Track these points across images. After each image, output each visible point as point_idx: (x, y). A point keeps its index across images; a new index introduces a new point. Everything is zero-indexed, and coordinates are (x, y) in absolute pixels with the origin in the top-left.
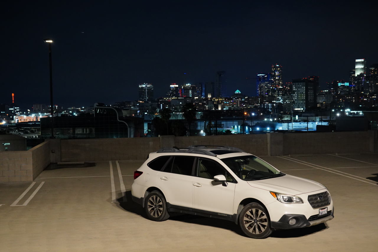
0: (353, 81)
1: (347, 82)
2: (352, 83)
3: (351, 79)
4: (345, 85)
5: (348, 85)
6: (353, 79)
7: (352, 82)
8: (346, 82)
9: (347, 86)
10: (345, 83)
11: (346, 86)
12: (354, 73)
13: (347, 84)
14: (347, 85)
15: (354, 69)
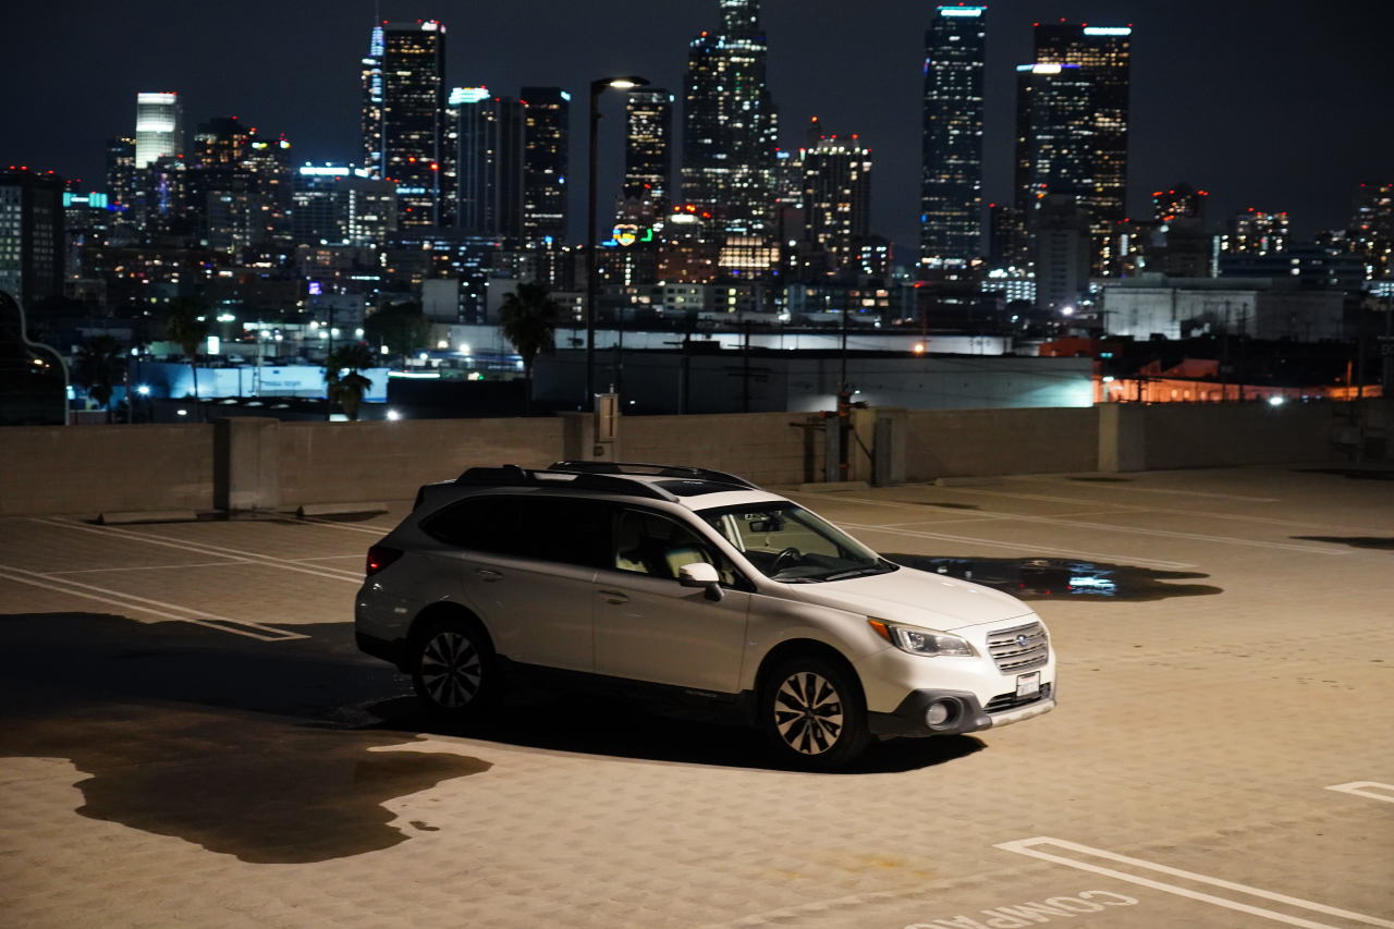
0: (122, 186)
1: (101, 192)
2: (119, 197)
3: (115, 179)
4: (92, 204)
5: (104, 204)
6: (121, 179)
7: (116, 194)
8: (97, 192)
9: (100, 209)
10: (92, 195)
11: (95, 208)
12: (131, 151)
13: (99, 200)
14: (98, 205)
15: (133, 134)
